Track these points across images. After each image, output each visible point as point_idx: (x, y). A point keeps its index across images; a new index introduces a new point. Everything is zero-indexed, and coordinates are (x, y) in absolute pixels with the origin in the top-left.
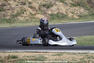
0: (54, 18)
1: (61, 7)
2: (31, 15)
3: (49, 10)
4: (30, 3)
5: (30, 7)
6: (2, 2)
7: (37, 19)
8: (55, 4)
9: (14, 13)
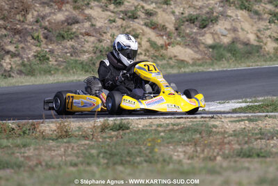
0: (222, 55)
1: (242, 23)
2: (154, 48)
3: (205, 33)
4: (149, 14)
5: (150, 25)
6: (67, 13)
7: (171, 58)
8: (225, 14)
9: (103, 44)
